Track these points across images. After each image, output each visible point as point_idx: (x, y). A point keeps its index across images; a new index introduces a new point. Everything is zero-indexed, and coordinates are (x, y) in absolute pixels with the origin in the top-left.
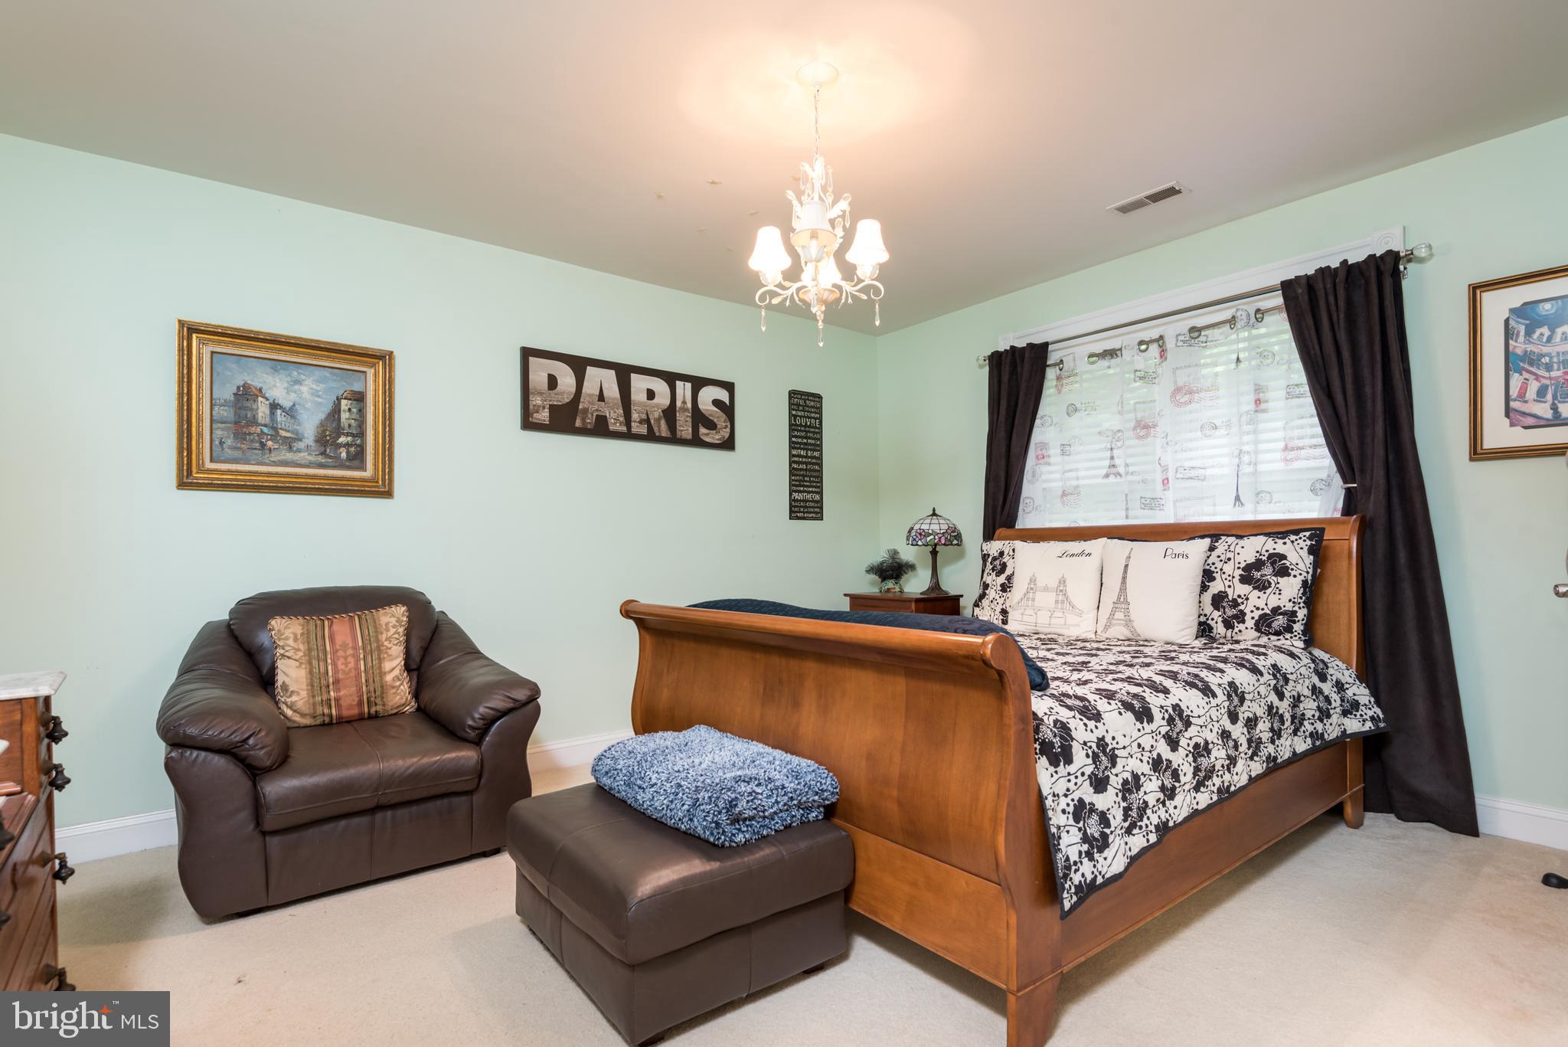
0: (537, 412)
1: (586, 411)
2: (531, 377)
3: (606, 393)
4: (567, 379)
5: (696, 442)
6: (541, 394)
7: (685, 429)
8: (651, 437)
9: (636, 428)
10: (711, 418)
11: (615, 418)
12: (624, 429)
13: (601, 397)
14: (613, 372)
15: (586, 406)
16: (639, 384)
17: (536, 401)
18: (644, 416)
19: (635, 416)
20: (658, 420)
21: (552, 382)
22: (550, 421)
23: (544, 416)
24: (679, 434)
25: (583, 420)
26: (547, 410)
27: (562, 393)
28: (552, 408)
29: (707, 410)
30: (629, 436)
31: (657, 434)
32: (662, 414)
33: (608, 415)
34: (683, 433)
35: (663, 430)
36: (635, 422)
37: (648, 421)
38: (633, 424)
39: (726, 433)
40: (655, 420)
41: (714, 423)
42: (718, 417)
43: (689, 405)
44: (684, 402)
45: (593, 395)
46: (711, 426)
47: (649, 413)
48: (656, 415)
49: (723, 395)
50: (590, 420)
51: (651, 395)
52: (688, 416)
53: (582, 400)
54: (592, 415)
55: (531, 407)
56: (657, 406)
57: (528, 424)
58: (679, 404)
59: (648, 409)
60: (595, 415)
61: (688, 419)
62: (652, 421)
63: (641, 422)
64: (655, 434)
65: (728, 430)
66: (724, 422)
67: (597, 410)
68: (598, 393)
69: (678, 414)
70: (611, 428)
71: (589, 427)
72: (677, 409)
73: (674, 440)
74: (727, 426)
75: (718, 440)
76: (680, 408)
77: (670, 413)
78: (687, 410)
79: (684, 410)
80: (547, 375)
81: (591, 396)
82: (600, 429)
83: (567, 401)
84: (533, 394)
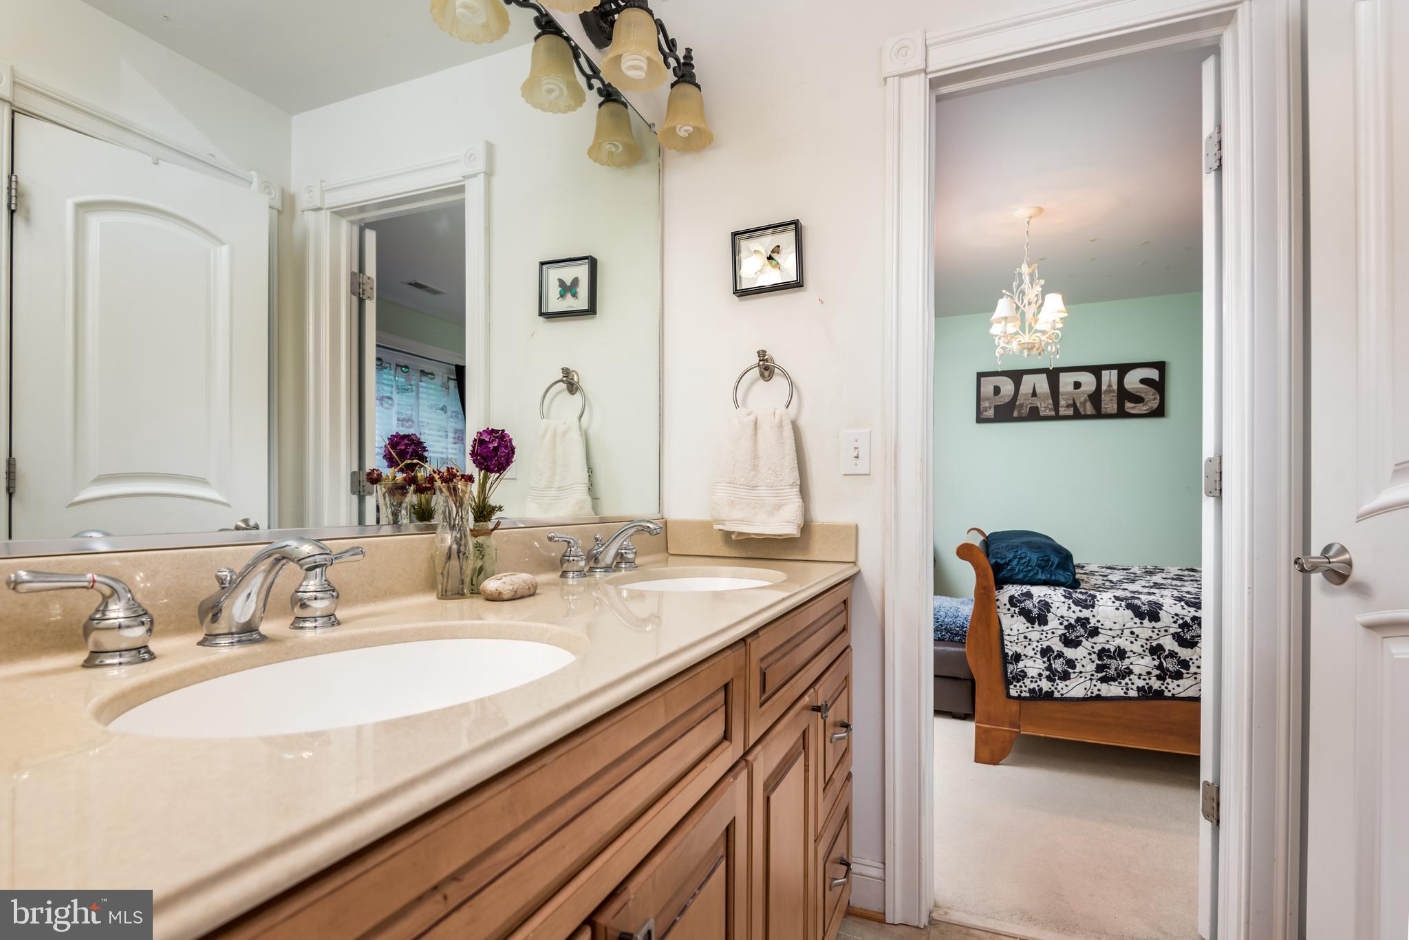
0: (986, 411)
1: (1021, 405)
2: (982, 390)
3: (1038, 391)
4: (1007, 386)
5: (1122, 414)
6: (988, 399)
7: (1110, 405)
8: (1077, 416)
9: (1062, 412)
10: (1138, 394)
11: (1045, 407)
12: (1053, 413)
13: (1034, 394)
14: (1045, 375)
15: (1022, 402)
16: (1066, 381)
17: (985, 404)
18: (1071, 402)
19: (1062, 403)
20: (1084, 403)
21: (997, 390)
22: (994, 416)
23: (991, 413)
24: (1103, 411)
25: (1019, 412)
26: (992, 410)
27: (1004, 397)
28: (997, 407)
29: (1134, 388)
30: (1058, 417)
31: (1083, 413)
32: (1087, 398)
33: (1039, 406)
34: (1108, 409)
35: (1089, 409)
36: (1063, 407)
37: (1074, 405)
38: (1060, 409)
39: (1155, 404)
40: (1081, 403)
41: (1141, 397)
42: (1146, 393)
43: (1115, 387)
44: (1110, 386)
45: (1028, 394)
46: (1138, 399)
47: (1075, 399)
48: (1082, 399)
49: (1153, 374)
50: (1025, 411)
51: (1077, 385)
52: (1113, 396)
53: (1019, 398)
54: (1027, 407)
55: (982, 408)
56: (1083, 393)
57: (980, 420)
58: (1104, 387)
59: (1074, 396)
60: (1028, 407)
61: (1114, 398)
62: (1078, 405)
63: (1068, 406)
64: (1080, 413)
65: (1157, 401)
66: (1153, 395)
67: (1030, 404)
68: (1031, 391)
69: (1103, 396)
70: (1042, 414)
71: (1024, 415)
72: (1103, 392)
73: (1099, 415)
74: (1155, 399)
75: (1145, 410)
76: (1106, 391)
77: (1095, 397)
78: (1113, 391)
79: (1109, 391)
80: (993, 387)
81: (1025, 395)
82: (1034, 415)
83: (1007, 401)
84: (984, 400)
